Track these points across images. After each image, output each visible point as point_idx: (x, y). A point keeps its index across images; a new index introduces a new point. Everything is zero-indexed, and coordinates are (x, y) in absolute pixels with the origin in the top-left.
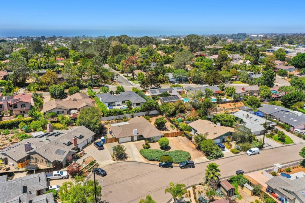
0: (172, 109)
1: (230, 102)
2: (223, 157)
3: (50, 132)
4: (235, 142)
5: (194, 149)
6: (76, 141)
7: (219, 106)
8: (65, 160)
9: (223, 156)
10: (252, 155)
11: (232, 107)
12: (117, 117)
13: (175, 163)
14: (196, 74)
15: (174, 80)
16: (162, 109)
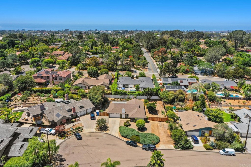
0: (171, 97)
1: (240, 99)
2: (192, 150)
3: (66, 100)
4: (215, 138)
5: (168, 136)
6: (75, 110)
7: (224, 101)
8: (59, 122)
9: (192, 148)
10: (224, 155)
11: (239, 104)
12: (122, 96)
13: (141, 144)
14: (221, 68)
15: (200, 72)
16: (162, 96)
